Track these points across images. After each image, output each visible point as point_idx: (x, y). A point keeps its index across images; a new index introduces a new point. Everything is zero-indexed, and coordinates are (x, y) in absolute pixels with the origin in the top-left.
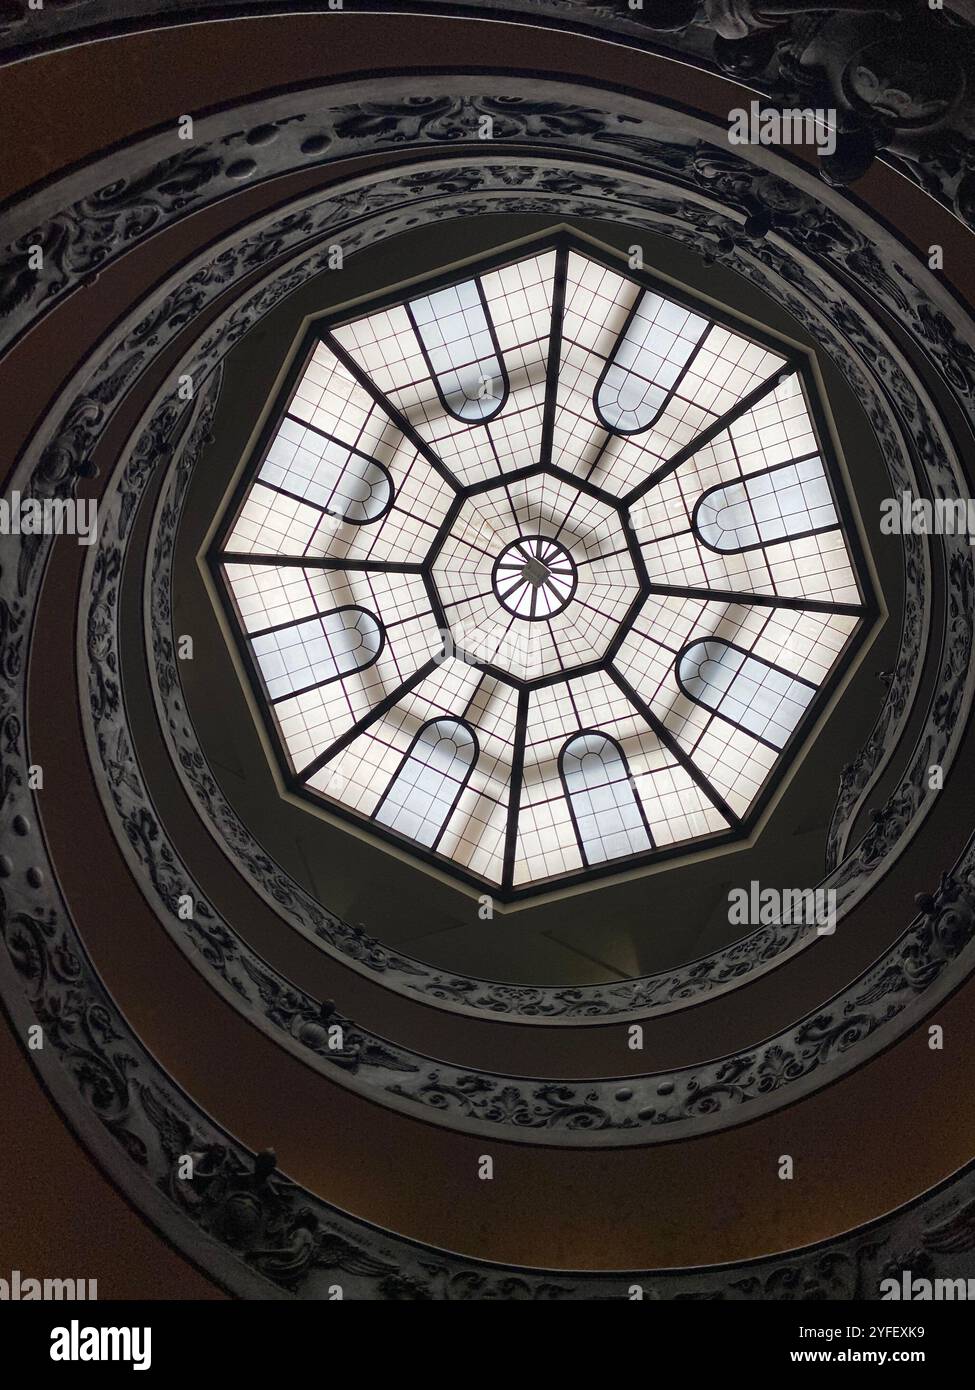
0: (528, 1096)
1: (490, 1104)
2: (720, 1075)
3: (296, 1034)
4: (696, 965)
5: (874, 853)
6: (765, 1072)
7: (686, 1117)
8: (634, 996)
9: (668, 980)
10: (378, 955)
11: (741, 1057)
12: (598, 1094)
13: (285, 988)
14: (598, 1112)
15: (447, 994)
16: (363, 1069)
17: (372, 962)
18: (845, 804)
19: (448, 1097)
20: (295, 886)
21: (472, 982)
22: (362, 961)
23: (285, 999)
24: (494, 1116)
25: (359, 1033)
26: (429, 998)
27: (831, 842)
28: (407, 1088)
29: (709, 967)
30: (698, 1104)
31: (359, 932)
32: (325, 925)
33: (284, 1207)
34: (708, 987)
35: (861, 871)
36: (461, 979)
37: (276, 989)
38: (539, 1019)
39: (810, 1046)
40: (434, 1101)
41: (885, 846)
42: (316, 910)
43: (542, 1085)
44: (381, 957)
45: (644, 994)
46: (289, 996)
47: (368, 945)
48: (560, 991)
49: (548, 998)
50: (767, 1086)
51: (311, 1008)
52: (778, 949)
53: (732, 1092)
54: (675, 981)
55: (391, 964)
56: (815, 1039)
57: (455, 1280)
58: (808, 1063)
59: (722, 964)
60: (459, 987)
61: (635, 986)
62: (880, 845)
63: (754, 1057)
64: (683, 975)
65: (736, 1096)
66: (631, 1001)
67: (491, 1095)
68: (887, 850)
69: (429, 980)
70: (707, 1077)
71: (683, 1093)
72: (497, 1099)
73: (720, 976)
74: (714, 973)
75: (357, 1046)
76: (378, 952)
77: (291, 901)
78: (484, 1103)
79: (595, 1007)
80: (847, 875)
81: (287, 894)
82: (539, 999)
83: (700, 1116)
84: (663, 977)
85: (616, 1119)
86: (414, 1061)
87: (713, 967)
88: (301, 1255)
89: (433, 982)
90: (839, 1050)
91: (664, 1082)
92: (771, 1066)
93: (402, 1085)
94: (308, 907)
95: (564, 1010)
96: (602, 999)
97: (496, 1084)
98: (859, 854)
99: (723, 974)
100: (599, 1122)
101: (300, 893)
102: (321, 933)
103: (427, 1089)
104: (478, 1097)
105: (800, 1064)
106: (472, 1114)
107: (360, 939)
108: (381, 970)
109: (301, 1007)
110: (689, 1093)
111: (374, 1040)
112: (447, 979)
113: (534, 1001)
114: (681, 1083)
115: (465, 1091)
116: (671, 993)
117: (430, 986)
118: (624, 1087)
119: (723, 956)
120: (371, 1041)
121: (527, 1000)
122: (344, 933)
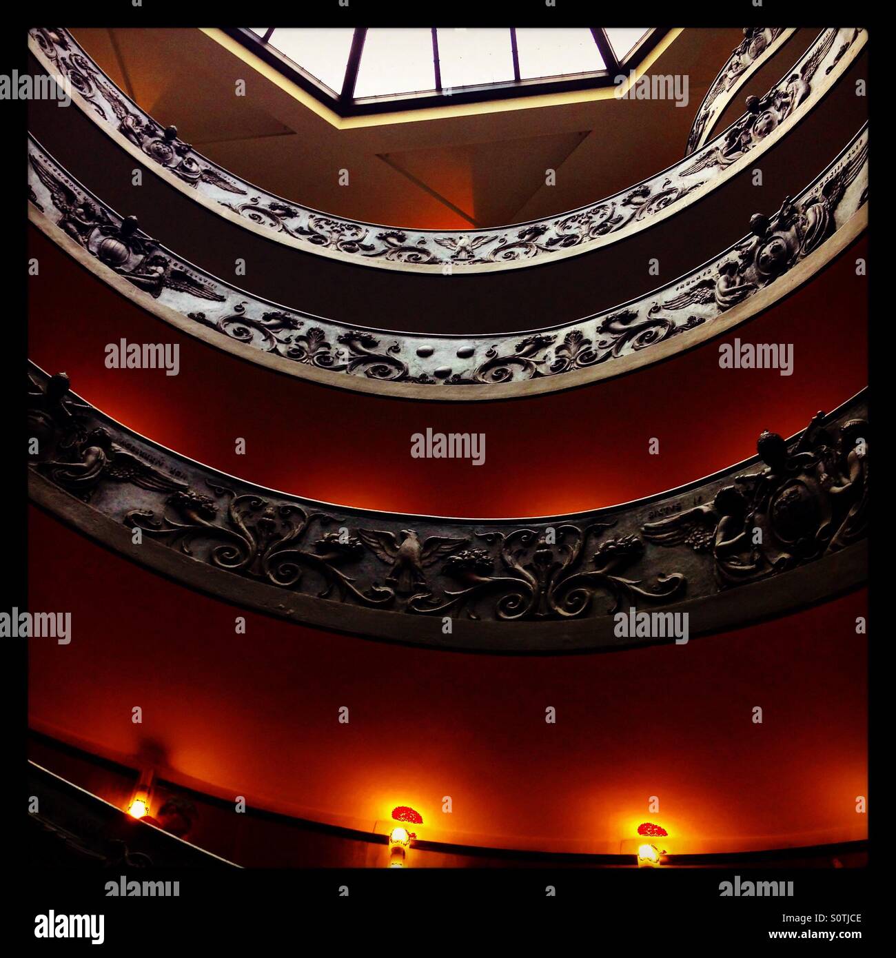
0: (331, 340)
1: (294, 342)
2: (519, 348)
3: (94, 249)
4: (527, 228)
5: (736, 146)
6: (560, 354)
7: (479, 382)
8: (458, 249)
9: (496, 237)
10: (191, 164)
11: (544, 335)
12: (400, 346)
13: (81, 197)
14: (399, 365)
15: (264, 218)
16: (166, 293)
17: (183, 172)
18: (731, 74)
19: (253, 331)
20: (95, 69)
21: (293, 208)
22: (172, 170)
23: (81, 210)
24: (295, 355)
25: (163, 255)
26: (244, 220)
27: (703, 112)
28: (213, 317)
29: (539, 232)
30: (492, 372)
31: (170, 136)
32: (130, 122)
33: (77, 427)
34: (533, 252)
35: (717, 163)
36: (281, 203)
37: (71, 197)
38: (357, 258)
39: (608, 338)
40: (238, 333)
41: (750, 141)
42: (121, 103)
43: (347, 331)
44: (194, 167)
45: (468, 248)
46: (86, 206)
47: (180, 152)
48: (383, 231)
49: (370, 235)
50: (559, 367)
51: (110, 222)
52: (611, 227)
53: (527, 365)
54: (502, 240)
55: (205, 176)
56: (614, 331)
57: (237, 503)
58: (602, 353)
59: (553, 231)
60: (278, 211)
61: (461, 238)
62: (745, 139)
63: (556, 337)
64: (512, 235)
65: (529, 371)
66: (453, 253)
67: (296, 333)
68: (750, 146)
69: (246, 200)
70: (506, 347)
71: (481, 359)
72: (300, 338)
73: (548, 244)
74: (543, 240)
75: (161, 269)
76: (191, 161)
77: (90, 89)
78: (288, 341)
79: (417, 253)
80: (702, 164)
81: (86, 80)
82: (360, 236)
83: (490, 382)
84: (491, 234)
85: (413, 372)
86: (220, 290)
87: (543, 233)
88: (93, 469)
89: (250, 203)
90: (632, 347)
91: (464, 345)
92: (569, 349)
93: (206, 314)
94: (111, 98)
95: (384, 252)
96: (425, 247)
97: (302, 324)
98: (721, 142)
99: (552, 242)
100: (396, 373)
101: (100, 78)
102: (125, 131)
103: (230, 320)
104: (283, 334)
105: (594, 352)
106: (275, 351)
107: (171, 144)
108: (193, 182)
109: (98, 219)
110: (487, 360)
111: (180, 264)
112: (265, 201)
113: (355, 238)
114: (482, 348)
115: (271, 327)
116: (496, 252)
117: (245, 207)
118: (426, 344)
119: (556, 223)
120: (176, 265)
121: (348, 236)
122: (152, 134)
